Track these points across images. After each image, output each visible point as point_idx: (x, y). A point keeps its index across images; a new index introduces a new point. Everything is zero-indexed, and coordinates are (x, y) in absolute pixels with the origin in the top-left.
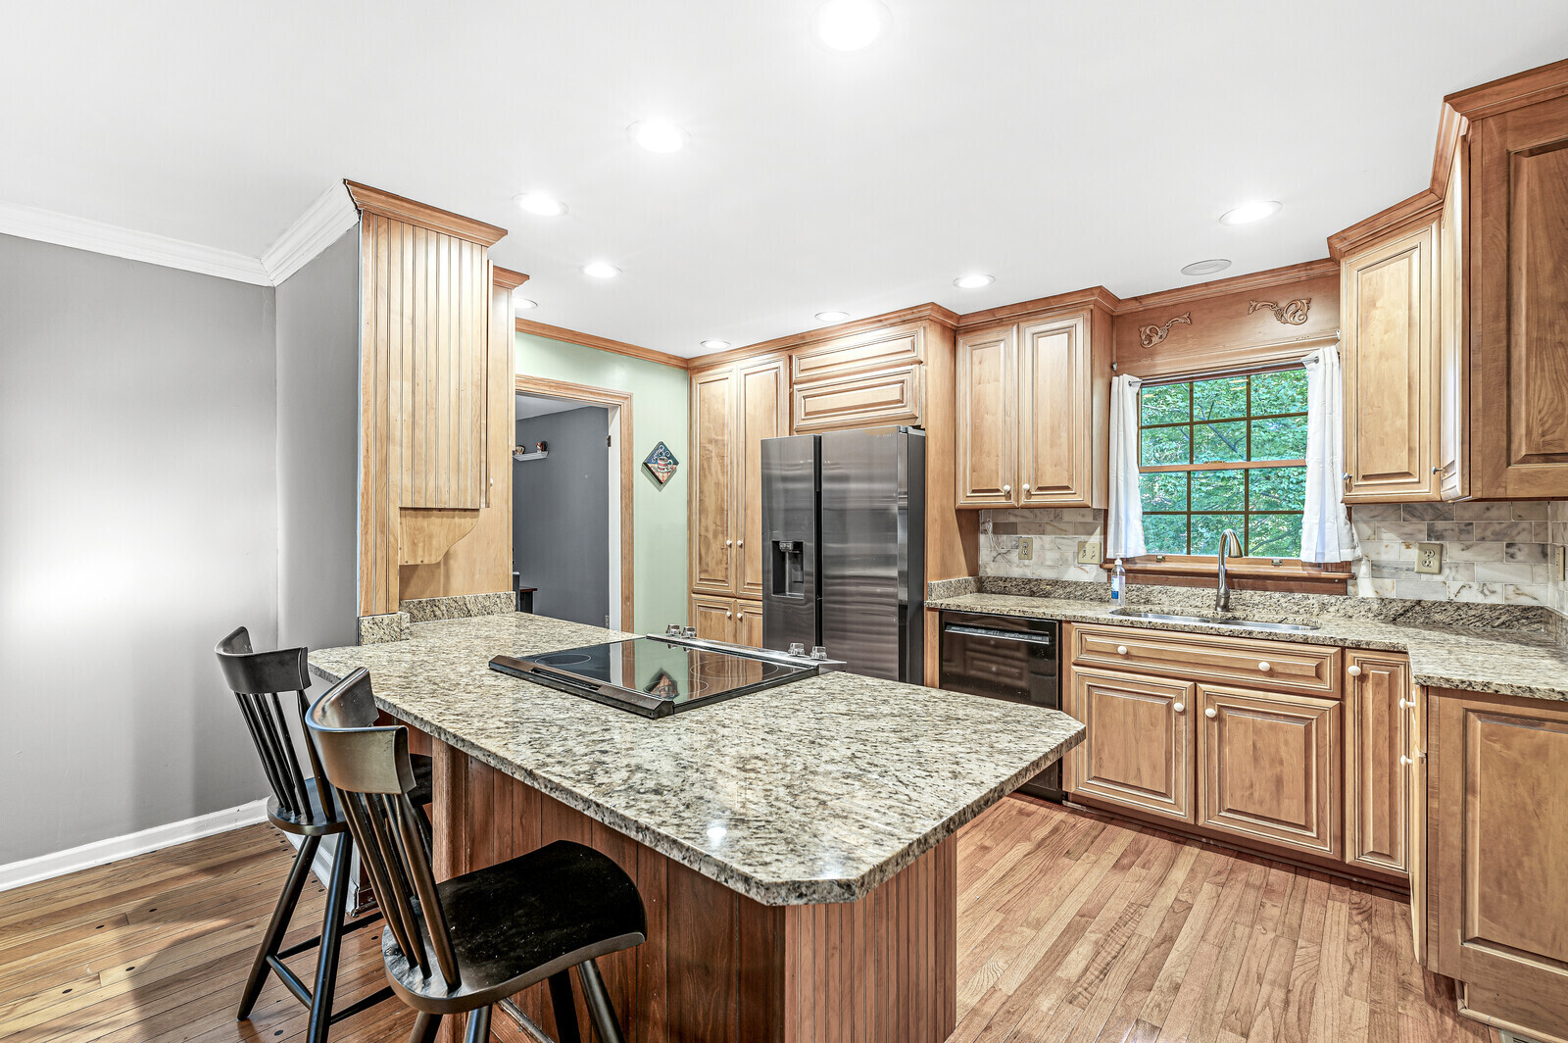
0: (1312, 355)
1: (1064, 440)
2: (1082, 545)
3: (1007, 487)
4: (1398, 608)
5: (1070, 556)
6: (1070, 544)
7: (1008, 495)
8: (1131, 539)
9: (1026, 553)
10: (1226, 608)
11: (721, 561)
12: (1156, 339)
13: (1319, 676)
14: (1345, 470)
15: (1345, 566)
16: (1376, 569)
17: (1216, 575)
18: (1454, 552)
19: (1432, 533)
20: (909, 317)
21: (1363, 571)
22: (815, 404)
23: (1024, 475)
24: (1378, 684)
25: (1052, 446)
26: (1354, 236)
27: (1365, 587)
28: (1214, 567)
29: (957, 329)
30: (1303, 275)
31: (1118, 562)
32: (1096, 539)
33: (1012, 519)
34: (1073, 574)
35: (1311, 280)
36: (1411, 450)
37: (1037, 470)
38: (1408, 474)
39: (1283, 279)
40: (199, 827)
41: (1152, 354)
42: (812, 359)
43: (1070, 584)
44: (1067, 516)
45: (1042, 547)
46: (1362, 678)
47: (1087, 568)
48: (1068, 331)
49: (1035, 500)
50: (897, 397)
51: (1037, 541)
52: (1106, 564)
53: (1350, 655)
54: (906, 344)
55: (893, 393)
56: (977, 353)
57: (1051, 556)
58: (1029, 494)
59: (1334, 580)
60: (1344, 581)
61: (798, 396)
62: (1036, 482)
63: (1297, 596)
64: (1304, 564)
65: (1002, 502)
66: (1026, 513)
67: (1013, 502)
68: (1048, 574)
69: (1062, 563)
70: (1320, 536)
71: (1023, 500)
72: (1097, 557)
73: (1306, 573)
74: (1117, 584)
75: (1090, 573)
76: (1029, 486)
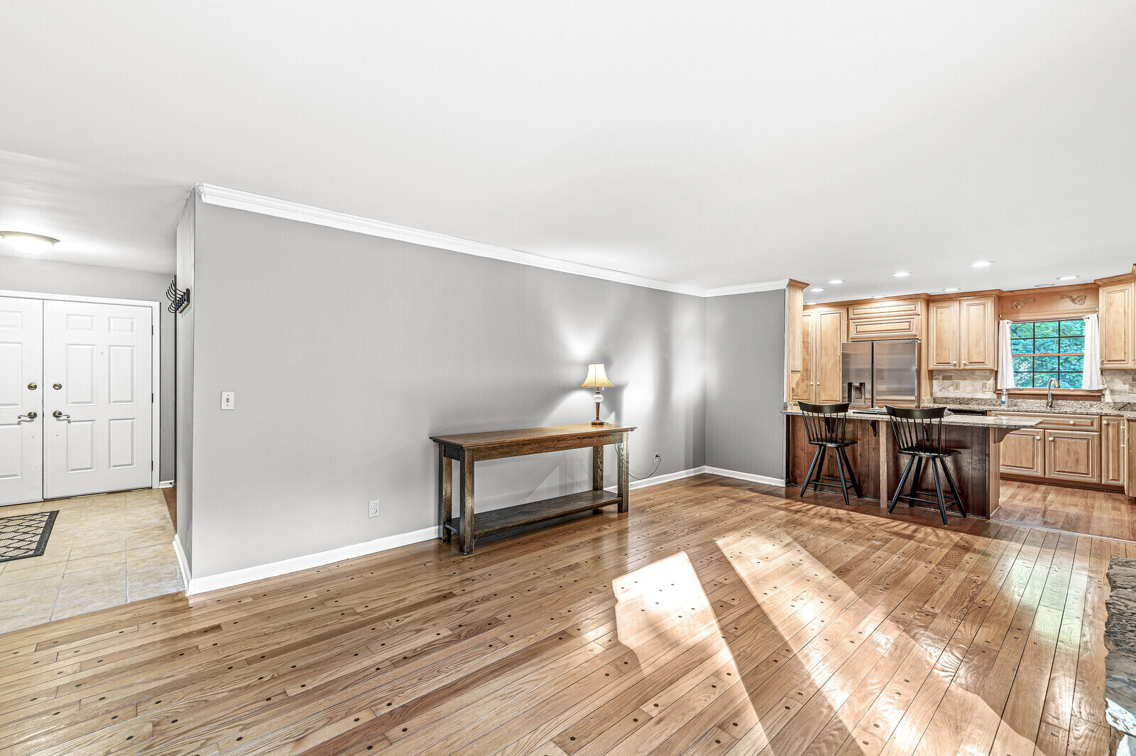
0: (1087, 316)
1: (982, 343)
2: (984, 385)
3: (955, 362)
4: (1121, 405)
5: (979, 388)
6: (978, 384)
7: (955, 365)
8: (1008, 381)
9: (957, 387)
10: (1051, 406)
11: (806, 392)
12: (1019, 307)
13: (1092, 425)
14: (1101, 357)
15: (1100, 391)
16: (1112, 392)
17: (1047, 395)
20: (912, 298)
21: (1107, 393)
22: (860, 328)
23: (963, 357)
24: (1113, 426)
25: (976, 346)
26: (1105, 281)
27: (1108, 398)
28: (1046, 392)
29: (930, 300)
30: (1083, 287)
31: (1004, 390)
32: (991, 382)
33: (950, 374)
34: (980, 396)
35: (1086, 289)
36: (1125, 353)
37: (969, 356)
38: (1124, 361)
39: (1075, 288)
40: (687, 473)
41: (1018, 312)
42: (862, 310)
43: (979, 399)
44: (977, 373)
45: (965, 385)
46: (1108, 425)
47: (987, 393)
48: (983, 304)
49: (968, 367)
50: (908, 328)
51: (962, 383)
52: (998, 393)
53: (1103, 418)
54: (912, 307)
55: (906, 326)
56: (939, 310)
57: (969, 389)
58: (965, 364)
59: (1096, 396)
60: (1099, 396)
61: (852, 325)
62: (968, 359)
63: (1081, 402)
64: (1083, 391)
65: (952, 368)
66: (958, 372)
67: (957, 367)
68: (969, 396)
69: (976, 391)
70: (1090, 379)
71: (962, 367)
72: (992, 389)
73: (1084, 394)
74: (1004, 398)
75: (990, 395)
76: (964, 362)
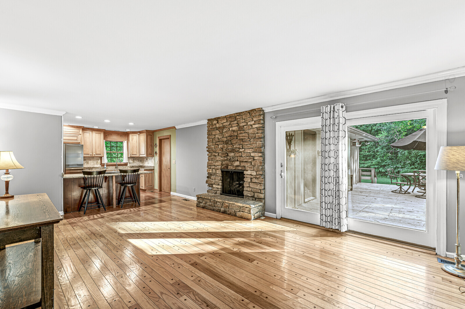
0: (124, 141)
1: (100, 147)
2: (97, 162)
3: (91, 154)
6: (95, 162)
7: (91, 155)
8: (105, 161)
9: (88, 163)
14: (128, 154)
15: (127, 163)
16: (130, 163)
17: (116, 165)
18: (135, 161)
19: (134, 160)
20: (78, 127)
21: (128, 163)
23: (94, 152)
25: (98, 148)
26: (131, 132)
27: (129, 165)
28: (115, 164)
29: (84, 129)
31: (105, 164)
32: (99, 161)
33: (85, 158)
34: (96, 166)
35: (124, 133)
36: (137, 152)
37: (96, 152)
39: (121, 133)
41: (108, 138)
43: (96, 167)
44: (95, 158)
48: (100, 134)
49: (95, 156)
50: (77, 139)
51: (90, 162)
52: (102, 165)
54: (78, 131)
55: (76, 138)
56: (86, 133)
57: (92, 164)
58: (94, 155)
59: (126, 164)
62: (96, 153)
63: (123, 166)
65: (90, 156)
66: (88, 157)
67: (92, 156)
68: (92, 166)
69: (94, 164)
70: (125, 160)
71: (93, 156)
72: (100, 163)
73: (124, 164)
74: (105, 166)
75: (99, 166)
76: (94, 154)
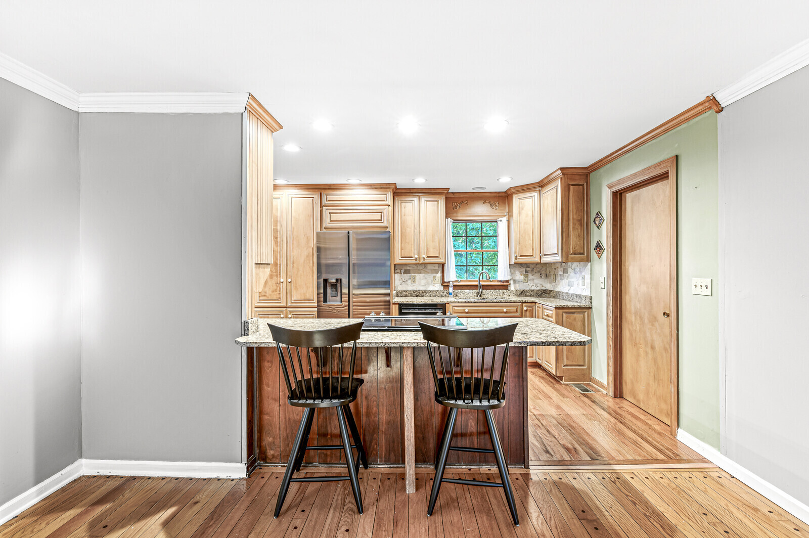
0: (500, 219)
1: (437, 240)
2: (434, 277)
3: (416, 256)
4: (519, 292)
5: (430, 281)
6: (430, 277)
7: (416, 259)
8: (452, 275)
9: (414, 281)
10: (480, 296)
11: (276, 290)
12: (458, 208)
13: (517, 312)
15: (508, 281)
16: (515, 281)
17: (478, 286)
18: (530, 276)
19: (526, 272)
20: (383, 187)
21: (512, 282)
22: (334, 217)
23: (422, 251)
24: (530, 312)
25: (433, 241)
26: (517, 189)
27: (512, 287)
28: (477, 283)
29: (399, 193)
30: (498, 195)
31: (451, 283)
32: (439, 275)
33: (408, 268)
34: (431, 288)
35: (499, 197)
36: (533, 249)
37: (427, 250)
38: (532, 256)
39: (492, 195)
41: (457, 212)
42: (335, 196)
43: (431, 291)
44: (429, 267)
45: (420, 278)
46: (526, 311)
47: (436, 285)
48: (437, 201)
49: (427, 261)
50: (380, 218)
51: (418, 276)
52: (445, 285)
53: (524, 304)
54: (383, 197)
55: (378, 216)
56: (403, 204)
57: (423, 282)
58: (424, 259)
59: (504, 286)
60: (507, 285)
61: (325, 213)
62: (426, 254)
63: (497, 290)
64: (498, 281)
65: (414, 261)
66: (414, 266)
67: (418, 262)
68: (422, 288)
69: (427, 284)
70: (502, 273)
71: (422, 261)
72: (440, 281)
73: (500, 284)
74: (451, 290)
75: (438, 287)
76: (424, 256)
